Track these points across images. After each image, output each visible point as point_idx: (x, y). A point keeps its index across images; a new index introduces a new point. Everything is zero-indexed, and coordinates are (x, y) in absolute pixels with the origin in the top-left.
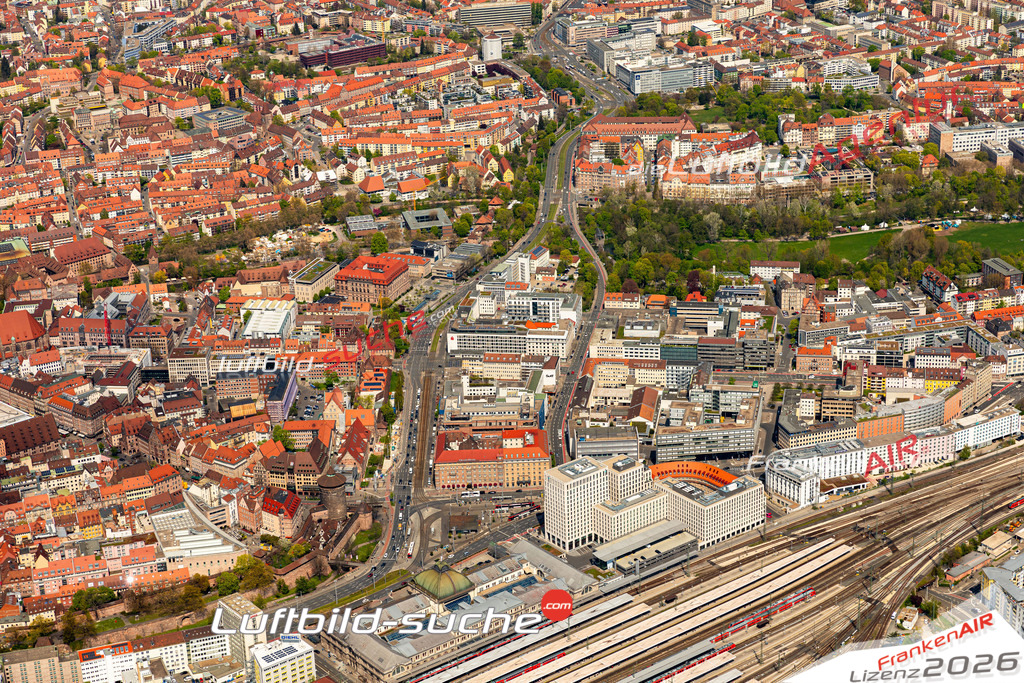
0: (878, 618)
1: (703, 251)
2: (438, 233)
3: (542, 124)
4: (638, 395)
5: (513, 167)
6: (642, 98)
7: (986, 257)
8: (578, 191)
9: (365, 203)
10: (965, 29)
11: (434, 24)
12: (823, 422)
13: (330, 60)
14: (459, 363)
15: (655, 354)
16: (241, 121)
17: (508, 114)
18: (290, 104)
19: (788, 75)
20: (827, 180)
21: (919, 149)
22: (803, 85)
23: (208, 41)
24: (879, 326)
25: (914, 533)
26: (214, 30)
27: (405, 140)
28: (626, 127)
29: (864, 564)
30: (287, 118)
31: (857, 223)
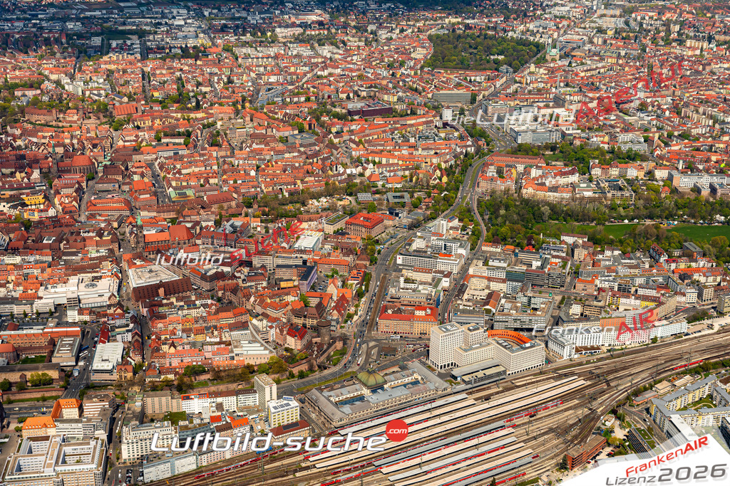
0: (593, 418)
1: (538, 225)
2: (403, 205)
3: (466, 155)
4: (490, 296)
5: (448, 175)
6: (520, 145)
7: (686, 241)
8: (479, 190)
9: (369, 187)
10: (697, 125)
11: (420, 100)
12: (584, 317)
13: (362, 113)
14: (401, 271)
15: (503, 275)
16: (312, 140)
17: (450, 148)
18: (338, 134)
19: (599, 140)
20: (609, 195)
21: (661, 183)
22: (606, 146)
23: (303, 99)
24: (622, 271)
25: (621, 378)
26: (307, 94)
27: (394, 157)
28: (510, 160)
29: (592, 390)
30: (336, 141)
31: (622, 218)
